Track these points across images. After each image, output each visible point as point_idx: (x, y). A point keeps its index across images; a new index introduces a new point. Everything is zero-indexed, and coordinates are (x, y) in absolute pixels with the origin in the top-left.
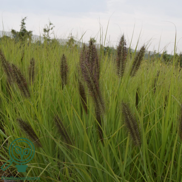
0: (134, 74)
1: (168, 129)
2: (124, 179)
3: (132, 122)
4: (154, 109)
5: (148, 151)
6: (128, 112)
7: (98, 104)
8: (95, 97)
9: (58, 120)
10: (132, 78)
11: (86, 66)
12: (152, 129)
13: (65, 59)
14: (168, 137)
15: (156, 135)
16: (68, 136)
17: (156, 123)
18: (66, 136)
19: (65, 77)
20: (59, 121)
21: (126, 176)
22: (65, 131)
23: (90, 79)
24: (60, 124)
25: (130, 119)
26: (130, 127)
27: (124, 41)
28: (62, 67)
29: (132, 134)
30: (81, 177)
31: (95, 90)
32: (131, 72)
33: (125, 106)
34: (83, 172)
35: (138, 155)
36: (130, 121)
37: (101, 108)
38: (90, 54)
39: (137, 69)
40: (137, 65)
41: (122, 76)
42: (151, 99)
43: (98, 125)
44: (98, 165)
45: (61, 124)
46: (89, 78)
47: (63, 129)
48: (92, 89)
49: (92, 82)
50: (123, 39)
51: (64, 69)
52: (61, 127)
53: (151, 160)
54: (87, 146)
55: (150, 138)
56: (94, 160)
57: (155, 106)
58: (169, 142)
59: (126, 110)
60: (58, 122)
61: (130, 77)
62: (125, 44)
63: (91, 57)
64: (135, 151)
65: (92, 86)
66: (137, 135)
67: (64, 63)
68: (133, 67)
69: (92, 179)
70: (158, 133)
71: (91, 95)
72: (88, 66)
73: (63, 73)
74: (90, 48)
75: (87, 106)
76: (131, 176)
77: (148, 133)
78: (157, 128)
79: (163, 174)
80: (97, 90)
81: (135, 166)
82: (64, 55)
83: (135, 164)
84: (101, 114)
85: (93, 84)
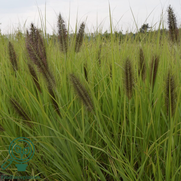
0: (78, 50)
1: (117, 92)
2: (85, 144)
3: (82, 90)
4: (102, 78)
5: (103, 116)
6: (77, 82)
7: (48, 79)
8: (44, 73)
9: (14, 102)
10: (77, 54)
11: (30, 45)
12: (103, 95)
13: (11, 46)
14: (117, 100)
15: (108, 101)
16: (26, 115)
17: (105, 89)
18: (25, 115)
19: (15, 63)
20: (16, 102)
21: (87, 142)
22: (22, 111)
23: (37, 56)
24: (16, 105)
25: (80, 87)
26: (81, 95)
27: (62, 19)
28: (11, 54)
29: (85, 101)
30: (47, 151)
31: (43, 66)
32: (76, 49)
33: (73, 77)
34: (46, 145)
35: (94, 121)
36: (80, 90)
37: (51, 82)
38: (33, 36)
39: (80, 44)
40: (80, 41)
41: (66, 52)
42: (97, 70)
43: (52, 99)
44: (58, 134)
45: (18, 105)
46: (35, 55)
47: (20, 110)
48: (40, 66)
49: (39, 59)
50: (61, 17)
51: (12, 56)
52: (19, 108)
53: (107, 123)
54: (47, 122)
55: (103, 105)
56: (54, 130)
57: (102, 76)
58: (119, 105)
59: (75, 80)
60: (14, 104)
61: (75, 53)
62: (64, 22)
63: (34, 39)
64: (92, 119)
65: (39, 63)
66: (89, 101)
67: (12, 51)
68: (77, 43)
69: (57, 151)
70: (109, 99)
71: (40, 72)
72: (32, 44)
73: (12, 59)
74: (32, 30)
75: (39, 83)
76: (91, 140)
77: (100, 100)
78: (107, 94)
79: (119, 133)
80: (45, 66)
81: (94, 129)
82: (10, 43)
83: (93, 128)
84: (53, 87)
85: (40, 61)
